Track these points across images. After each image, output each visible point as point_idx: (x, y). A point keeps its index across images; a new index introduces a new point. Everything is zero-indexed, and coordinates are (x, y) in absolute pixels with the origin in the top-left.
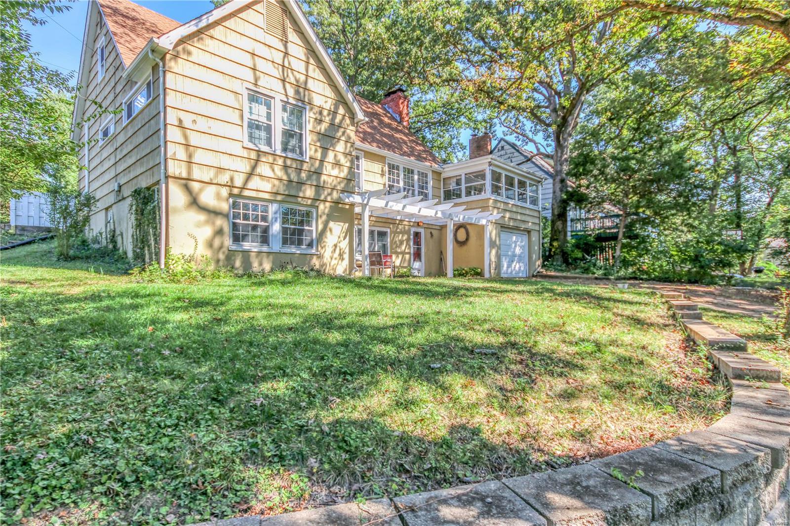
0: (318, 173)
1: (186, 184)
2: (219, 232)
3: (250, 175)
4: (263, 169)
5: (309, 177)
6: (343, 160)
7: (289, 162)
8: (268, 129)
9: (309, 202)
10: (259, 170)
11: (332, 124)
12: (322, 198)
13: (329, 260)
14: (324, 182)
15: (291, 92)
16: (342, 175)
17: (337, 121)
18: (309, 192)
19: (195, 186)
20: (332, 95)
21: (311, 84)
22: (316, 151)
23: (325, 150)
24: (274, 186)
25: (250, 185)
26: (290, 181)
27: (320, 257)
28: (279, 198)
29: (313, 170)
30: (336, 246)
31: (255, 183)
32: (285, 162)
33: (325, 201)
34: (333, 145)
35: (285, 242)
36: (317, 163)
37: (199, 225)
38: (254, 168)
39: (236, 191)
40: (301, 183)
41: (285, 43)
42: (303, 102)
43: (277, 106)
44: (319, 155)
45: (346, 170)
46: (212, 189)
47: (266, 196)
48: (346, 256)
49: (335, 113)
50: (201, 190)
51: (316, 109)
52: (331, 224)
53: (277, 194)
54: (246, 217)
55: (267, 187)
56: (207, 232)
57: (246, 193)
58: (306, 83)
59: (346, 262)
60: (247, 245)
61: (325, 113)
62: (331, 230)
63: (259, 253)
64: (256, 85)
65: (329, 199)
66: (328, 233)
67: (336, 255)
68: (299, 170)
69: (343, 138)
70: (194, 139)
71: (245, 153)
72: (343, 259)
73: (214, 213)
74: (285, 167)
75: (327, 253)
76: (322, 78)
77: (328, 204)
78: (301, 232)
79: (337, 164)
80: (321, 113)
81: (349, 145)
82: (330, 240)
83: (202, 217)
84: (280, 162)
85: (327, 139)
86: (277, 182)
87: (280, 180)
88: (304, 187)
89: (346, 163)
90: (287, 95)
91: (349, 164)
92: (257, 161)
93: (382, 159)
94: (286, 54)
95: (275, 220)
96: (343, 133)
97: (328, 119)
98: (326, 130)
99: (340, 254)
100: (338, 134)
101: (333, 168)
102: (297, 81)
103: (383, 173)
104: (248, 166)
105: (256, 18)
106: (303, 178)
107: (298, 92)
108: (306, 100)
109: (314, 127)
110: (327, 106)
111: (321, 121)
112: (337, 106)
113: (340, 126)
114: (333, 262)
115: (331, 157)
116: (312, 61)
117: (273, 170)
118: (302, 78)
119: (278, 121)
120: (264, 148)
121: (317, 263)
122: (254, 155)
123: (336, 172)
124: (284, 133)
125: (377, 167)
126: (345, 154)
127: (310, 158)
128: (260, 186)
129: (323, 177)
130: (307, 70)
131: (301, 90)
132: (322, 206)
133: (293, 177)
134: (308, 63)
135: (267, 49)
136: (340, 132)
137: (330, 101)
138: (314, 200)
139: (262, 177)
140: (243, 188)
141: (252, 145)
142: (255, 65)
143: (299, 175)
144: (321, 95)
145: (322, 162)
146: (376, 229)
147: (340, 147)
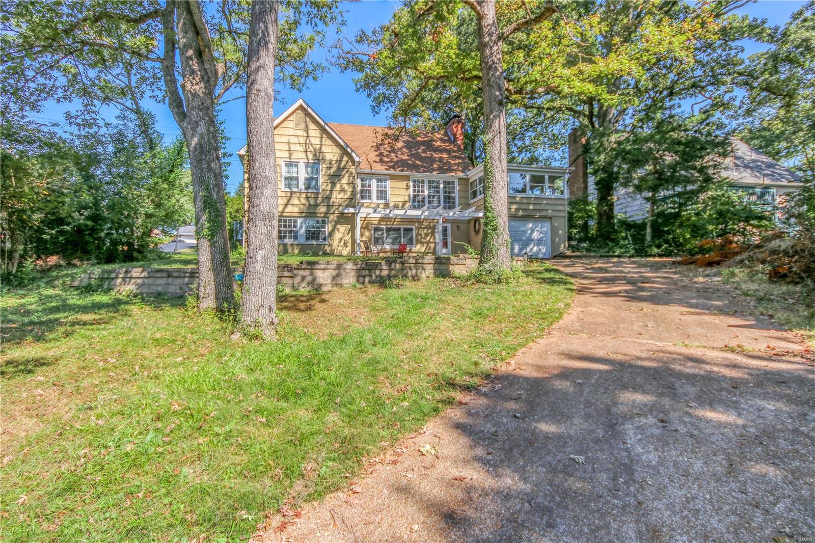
0: (329, 198)
3: (286, 205)
4: (295, 201)
5: (323, 201)
6: (346, 187)
7: (309, 195)
8: (297, 179)
9: (322, 215)
10: (291, 202)
11: (339, 168)
12: (331, 211)
13: (336, 247)
14: (333, 202)
15: (310, 156)
16: (346, 197)
17: (342, 165)
18: (323, 209)
20: (339, 151)
21: (324, 149)
22: (327, 185)
23: (333, 184)
24: (300, 208)
25: (287, 210)
26: (310, 205)
27: (330, 245)
28: (304, 215)
29: (325, 196)
30: (341, 239)
31: (289, 209)
32: (307, 195)
33: (333, 213)
34: (339, 180)
35: (307, 239)
36: (328, 193)
38: (289, 201)
40: (316, 205)
41: (307, 131)
42: (319, 160)
43: (302, 166)
44: (329, 188)
45: (349, 194)
47: (296, 215)
48: (349, 245)
49: (341, 161)
51: (328, 162)
52: (338, 226)
53: (302, 213)
54: (285, 226)
55: (296, 210)
57: (285, 214)
58: (320, 149)
59: (349, 248)
60: (286, 241)
61: (334, 162)
62: (338, 230)
63: (292, 245)
64: (290, 158)
65: (336, 212)
66: (336, 231)
67: (342, 243)
68: (316, 198)
69: (347, 175)
71: (283, 194)
72: (347, 246)
74: (307, 198)
75: (335, 243)
76: (331, 143)
77: (336, 215)
78: (319, 232)
79: (343, 190)
80: (330, 163)
81: (351, 178)
82: (337, 236)
84: (304, 195)
85: (335, 178)
86: (302, 206)
87: (304, 205)
88: (319, 207)
89: (349, 189)
90: (308, 159)
91: (351, 189)
92: (291, 197)
93: (407, 178)
94: (308, 137)
95: (301, 227)
96: (347, 172)
97: (335, 166)
98: (334, 172)
99: (344, 244)
100: (343, 173)
101: (339, 194)
102: (315, 149)
103: (408, 188)
104: (285, 201)
105: (289, 124)
106: (319, 202)
107: (315, 155)
108: (321, 158)
109: (326, 172)
110: (335, 158)
111: (330, 168)
112: (342, 157)
113: (344, 168)
114: (340, 248)
115: (338, 187)
116: (324, 136)
117: (299, 200)
118: (318, 147)
119: (302, 174)
120: (295, 190)
121: (328, 249)
122: (289, 195)
123: (342, 195)
124: (306, 179)
125: (403, 184)
126: (349, 184)
127: (323, 190)
128: (292, 210)
129: (332, 200)
130: (321, 142)
131: (318, 154)
132: (332, 217)
133: (312, 202)
134: (322, 137)
135: (296, 138)
136: (344, 172)
137: (337, 155)
138: (326, 213)
139: (293, 205)
140: (283, 212)
141: (287, 190)
142: (290, 148)
143: (316, 201)
144: (331, 153)
145: (331, 191)
146: (402, 227)
147: (345, 180)
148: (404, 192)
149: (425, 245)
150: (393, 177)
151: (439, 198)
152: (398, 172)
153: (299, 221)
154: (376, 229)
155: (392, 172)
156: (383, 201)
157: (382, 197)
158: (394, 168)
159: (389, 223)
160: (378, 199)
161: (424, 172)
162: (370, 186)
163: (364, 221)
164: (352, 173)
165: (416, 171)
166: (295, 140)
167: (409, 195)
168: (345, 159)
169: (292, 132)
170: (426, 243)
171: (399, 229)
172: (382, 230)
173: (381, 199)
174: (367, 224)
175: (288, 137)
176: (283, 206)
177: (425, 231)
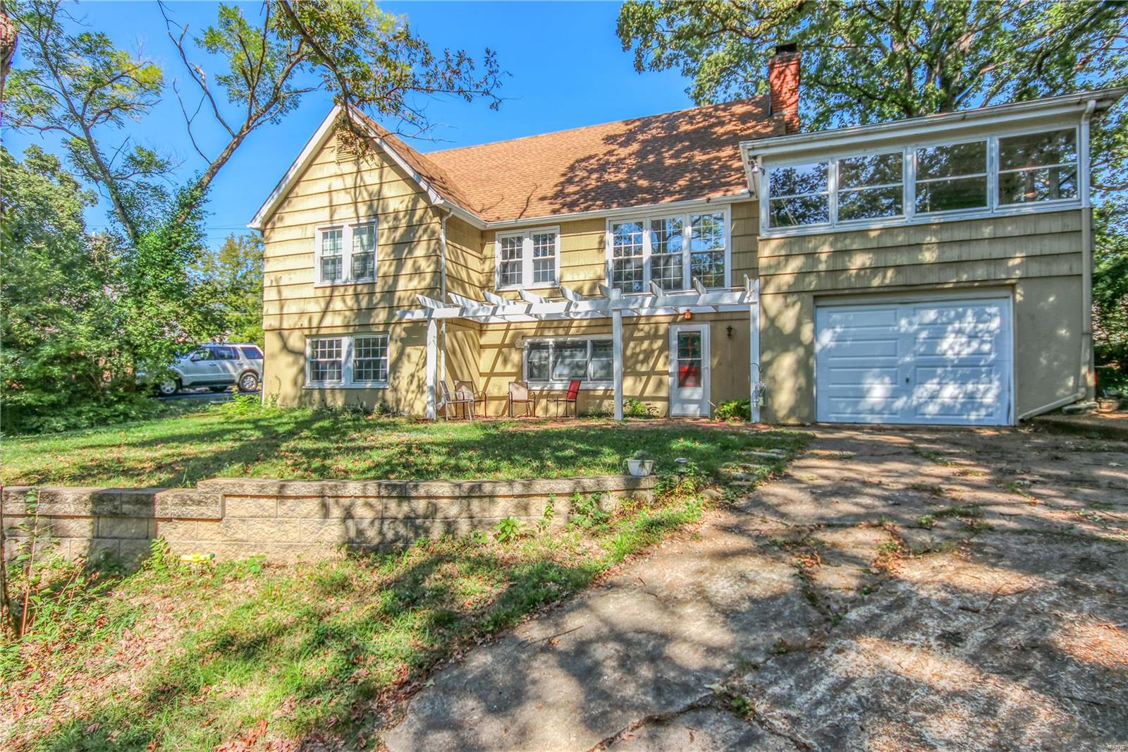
0: (390, 292)
1: (279, 331)
2: (302, 370)
3: (325, 312)
4: (337, 304)
5: (382, 299)
6: (423, 264)
7: (359, 289)
8: (340, 261)
9: (381, 328)
10: (331, 307)
11: (410, 226)
12: (396, 319)
13: (404, 393)
14: (399, 299)
15: (363, 209)
16: (424, 284)
17: (417, 217)
18: (381, 316)
19: (286, 333)
20: (410, 190)
21: (387, 191)
22: (390, 265)
23: (400, 262)
24: (345, 317)
25: (324, 323)
26: (359, 309)
27: (395, 390)
28: (351, 330)
29: (386, 289)
30: (413, 376)
31: (328, 321)
32: (355, 290)
33: (400, 323)
34: (410, 252)
35: (359, 376)
36: (390, 281)
37: (289, 366)
38: (328, 304)
39: (314, 332)
40: (371, 309)
41: (358, 161)
42: (376, 215)
43: (348, 232)
44: (392, 270)
45: (428, 277)
46: (297, 334)
47: (340, 331)
49: (413, 210)
50: (290, 335)
51: (391, 217)
52: (408, 350)
53: (347, 326)
54: (323, 355)
55: (338, 321)
56: (294, 371)
57: (323, 331)
58: (380, 191)
60: (326, 383)
61: (402, 215)
62: (409, 356)
63: (334, 390)
64: (331, 221)
65: (405, 319)
66: (405, 359)
67: (414, 387)
68: (371, 294)
69: (425, 237)
70: (286, 293)
71: (320, 292)
72: (423, 392)
73: (298, 353)
74: (356, 295)
75: (403, 384)
76: (395, 177)
77: (403, 326)
78: (377, 363)
80: (396, 218)
81: (433, 242)
82: (406, 369)
83: (290, 359)
84: (351, 291)
85: (402, 246)
86: (348, 313)
87: (352, 310)
88: (376, 311)
89: (427, 267)
90: (358, 217)
91: (432, 268)
92: (331, 296)
93: (599, 224)
94: (359, 171)
95: (349, 353)
96: (425, 231)
97: (403, 223)
98: (402, 236)
99: (419, 386)
100: (418, 235)
101: (411, 280)
102: (370, 195)
103: (602, 247)
104: (323, 304)
105: (329, 155)
106: (375, 302)
107: (371, 207)
108: (380, 211)
109: (388, 238)
110: (402, 207)
111: (396, 228)
112: (415, 202)
113: (420, 223)
114: (410, 396)
115: (408, 267)
116: (385, 164)
117: (344, 301)
118: (376, 188)
119: (349, 246)
120: (338, 282)
121: (390, 396)
122: (328, 292)
123: (414, 283)
124: (356, 258)
125: (592, 239)
126: (428, 257)
127: (384, 276)
128: (334, 321)
129: (397, 294)
130: (381, 177)
131: (375, 203)
132: (398, 329)
133: (364, 304)
134: (382, 167)
135: (340, 179)
136: (420, 232)
137: (407, 199)
138: (387, 324)
139: (334, 311)
140: (319, 328)
141: (328, 283)
142: (331, 201)
143: (370, 300)
144: (397, 197)
145: (396, 276)
146: (589, 338)
147: (420, 251)
148: (593, 257)
149: (644, 378)
150: (567, 227)
151: (680, 262)
152: (576, 215)
153: (346, 342)
155: (566, 215)
156: (548, 285)
157: (545, 274)
158: (571, 206)
159: (561, 331)
160: (537, 279)
161: (644, 201)
162: (519, 254)
163: (507, 330)
164: (433, 233)
165: (619, 205)
166: (337, 184)
167: (606, 263)
168: (422, 204)
169: (333, 169)
170: (643, 374)
171: (581, 346)
172: (546, 347)
173: (545, 280)
174: (514, 337)
175: (328, 181)
176: (320, 315)
177: (645, 345)
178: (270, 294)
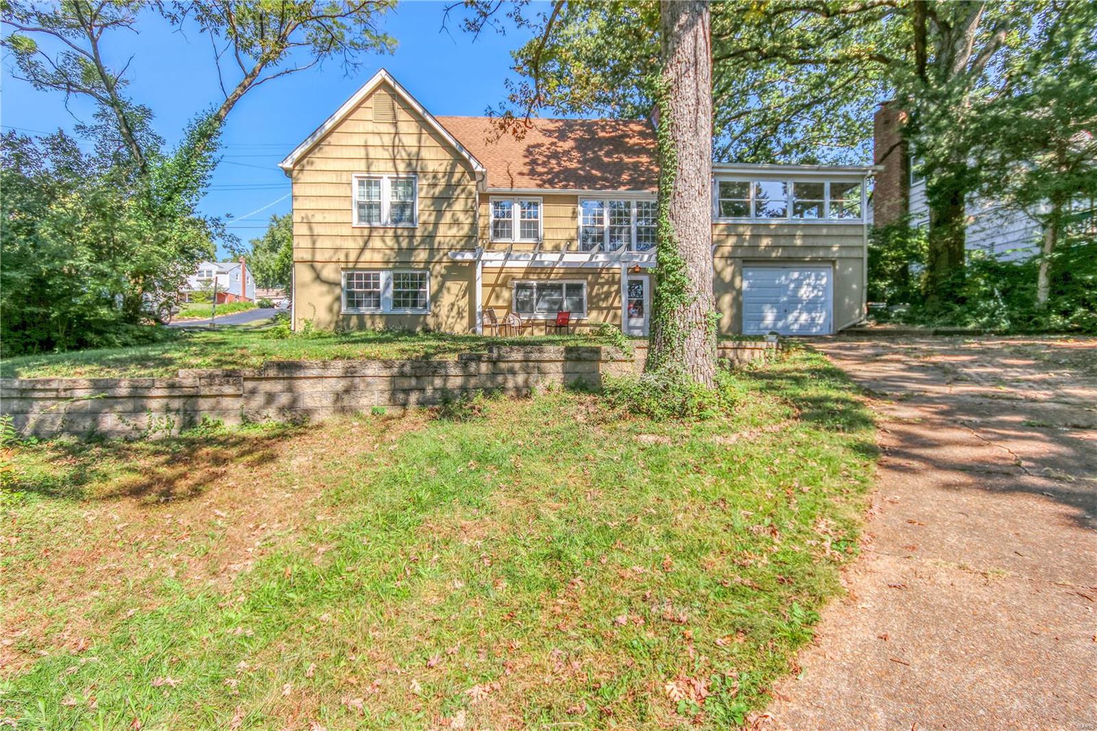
0: (431, 237)
1: (311, 264)
2: (338, 299)
3: (362, 250)
4: (376, 243)
5: (422, 242)
6: (462, 217)
7: (399, 232)
8: (379, 206)
9: (422, 265)
10: (370, 245)
11: (448, 185)
12: (437, 259)
13: (445, 318)
14: (439, 243)
15: (401, 166)
16: (462, 233)
17: (455, 179)
18: (422, 255)
19: (318, 266)
20: (448, 156)
21: (425, 153)
22: (430, 215)
23: (440, 213)
24: (385, 255)
25: (362, 259)
26: (400, 249)
27: (436, 315)
28: (391, 266)
29: (426, 234)
30: (453, 305)
31: (367, 256)
32: (395, 232)
33: (440, 262)
34: (449, 205)
35: (397, 304)
36: (430, 228)
37: (322, 295)
38: (366, 243)
39: (351, 265)
40: (411, 249)
41: (395, 124)
42: (415, 172)
43: (386, 184)
44: (432, 219)
45: (466, 229)
46: (331, 267)
47: (378, 266)
48: (466, 314)
49: (452, 173)
50: (323, 267)
51: (430, 175)
52: (448, 284)
53: (388, 262)
54: (359, 286)
55: (378, 257)
56: (328, 299)
57: (359, 265)
58: (418, 153)
59: (465, 322)
60: (364, 310)
61: (440, 175)
62: (449, 289)
63: (372, 316)
64: (368, 172)
65: (445, 259)
66: (445, 292)
67: (454, 313)
68: (412, 237)
69: (463, 196)
70: (318, 230)
71: (357, 232)
72: (462, 317)
73: (333, 284)
74: (396, 237)
75: (444, 311)
76: (435, 143)
77: (444, 264)
78: (415, 294)
79: (456, 222)
80: (435, 177)
81: (470, 201)
82: (446, 299)
83: (324, 288)
84: (391, 233)
85: (442, 201)
86: (388, 252)
87: (392, 249)
88: (417, 252)
89: (466, 220)
90: (397, 172)
91: (470, 220)
92: (370, 236)
93: (573, 199)
94: (397, 134)
95: (387, 286)
96: (463, 191)
97: (443, 182)
98: (441, 192)
99: (459, 313)
100: (456, 193)
101: (450, 228)
102: (409, 155)
103: (574, 215)
104: (361, 243)
105: (364, 114)
106: (415, 244)
107: (409, 165)
108: (419, 169)
109: (428, 192)
110: (442, 169)
111: (435, 185)
112: (453, 166)
113: (458, 184)
114: (450, 320)
115: (447, 218)
116: (424, 131)
117: (384, 241)
118: (414, 150)
119: (387, 196)
120: (376, 224)
121: (431, 321)
122: (366, 232)
123: (454, 231)
124: (393, 206)
125: (566, 210)
126: (466, 211)
127: (424, 223)
128: (372, 257)
129: (437, 239)
130: (420, 141)
131: (414, 162)
132: (438, 267)
133: (404, 244)
134: (421, 134)
135: (377, 136)
136: (459, 190)
137: (445, 163)
138: (428, 262)
139: (373, 249)
140: (356, 262)
141: (365, 225)
142: (367, 154)
143: (411, 242)
144: (435, 160)
145: (436, 225)
146: (564, 282)
147: (459, 206)
148: (568, 223)
149: (605, 312)
150: (548, 199)
151: (629, 232)
152: (557, 190)
153: (383, 276)
154: (521, 287)
155: (548, 190)
156: (532, 241)
157: (529, 233)
158: (551, 183)
159: (543, 276)
160: (523, 235)
161: (604, 187)
162: (509, 214)
163: (500, 273)
164: (471, 193)
165: (589, 187)
166: (375, 140)
167: (578, 228)
168: (460, 169)
169: (370, 127)
170: (605, 308)
171: (559, 287)
172: (531, 287)
173: (529, 236)
174: (506, 278)
175: (364, 136)
176: (358, 251)
177: (606, 288)
178: (300, 229)
